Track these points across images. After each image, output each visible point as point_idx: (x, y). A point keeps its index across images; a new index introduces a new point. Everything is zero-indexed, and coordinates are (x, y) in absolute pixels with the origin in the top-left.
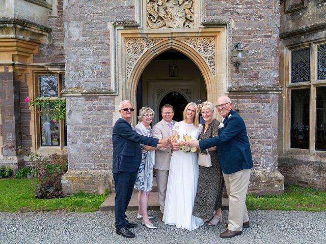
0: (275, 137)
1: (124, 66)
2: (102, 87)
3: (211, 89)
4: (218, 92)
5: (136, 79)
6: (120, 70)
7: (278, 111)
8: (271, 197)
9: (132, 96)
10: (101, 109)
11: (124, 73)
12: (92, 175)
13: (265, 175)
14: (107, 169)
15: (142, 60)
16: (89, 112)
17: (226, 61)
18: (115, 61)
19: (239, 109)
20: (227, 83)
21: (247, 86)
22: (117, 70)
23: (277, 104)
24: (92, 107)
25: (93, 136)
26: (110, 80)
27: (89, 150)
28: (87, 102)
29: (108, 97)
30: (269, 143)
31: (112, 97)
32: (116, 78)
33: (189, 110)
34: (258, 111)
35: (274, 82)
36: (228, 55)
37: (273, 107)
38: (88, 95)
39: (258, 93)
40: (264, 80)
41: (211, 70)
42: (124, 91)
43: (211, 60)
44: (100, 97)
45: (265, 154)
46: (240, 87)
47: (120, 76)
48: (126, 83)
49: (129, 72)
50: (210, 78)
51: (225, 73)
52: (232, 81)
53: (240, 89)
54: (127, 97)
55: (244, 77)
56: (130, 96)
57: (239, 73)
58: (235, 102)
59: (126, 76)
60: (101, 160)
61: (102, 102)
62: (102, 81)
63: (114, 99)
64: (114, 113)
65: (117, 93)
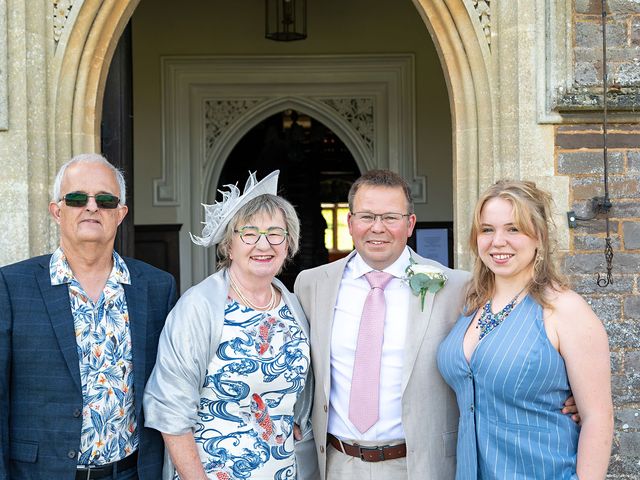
3: (470, 101)
4: (506, 114)
5: (96, 52)
6: (19, 2)
9: (77, 134)
11: (38, 16)
19: (613, 199)
20: (553, 72)
42: (38, 110)
46: (616, 90)
47: (18, 31)
48: (47, 69)
49: (62, 13)
50: (468, 45)
51: (542, 18)
52: (575, 60)
53: (616, 100)
54: (53, 139)
55: (635, 42)
56: (67, 134)
57: (609, 19)
58: (590, 162)
59: (46, 35)
65: (3, 117)
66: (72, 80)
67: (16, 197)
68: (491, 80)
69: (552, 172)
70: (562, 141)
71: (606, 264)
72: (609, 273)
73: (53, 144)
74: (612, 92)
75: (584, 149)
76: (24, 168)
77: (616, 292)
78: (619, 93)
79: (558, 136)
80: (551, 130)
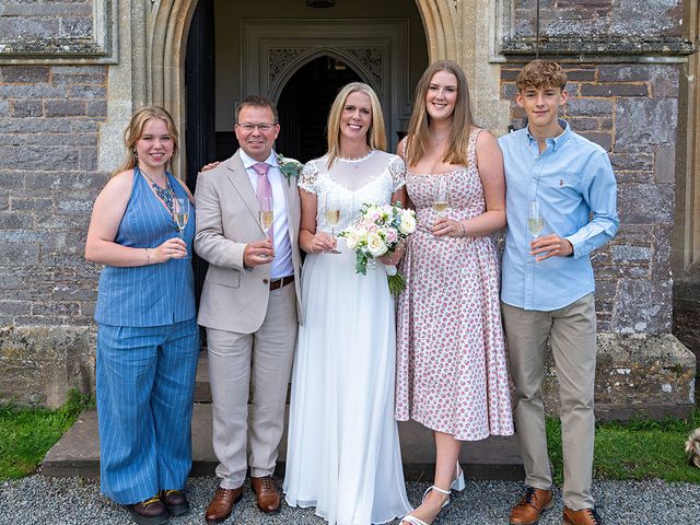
0: (663, 216)
2: (62, 33)
3: (442, 47)
4: (466, 56)
7: (675, 124)
8: (648, 428)
9: (167, 68)
10: (56, 112)
12: (24, 341)
13: (626, 348)
14: (78, 323)
16: (17, 123)
20: (501, 26)
21: (568, 36)
23: (675, 101)
24: (26, 103)
25: (30, 206)
26: (89, 10)
27: (14, 254)
28: (10, 87)
29: (83, 71)
30: (642, 238)
31: (98, 71)
32: (109, 4)
34: (608, 125)
35: (663, 22)
37: (658, 110)
38: (14, 61)
39: (605, 60)
40: (628, 16)
42: (140, 50)
44: (54, 71)
45: (629, 275)
46: (546, 40)
48: (146, 21)
50: (441, 7)
52: (517, 18)
53: (545, 47)
54: (150, 70)
55: (560, 5)
56: (160, 67)
60: (56, 289)
61: (62, 86)
62: (62, 15)
63: (104, 78)
64: (103, 125)
65: (115, 55)
66: (163, 30)
67: (123, 111)
68: (456, 32)
69: (498, 97)
70: (505, 76)
73: (150, 74)
74: (543, 41)
76: (130, 91)
78: (547, 41)
79: (502, 72)
80: (498, 67)
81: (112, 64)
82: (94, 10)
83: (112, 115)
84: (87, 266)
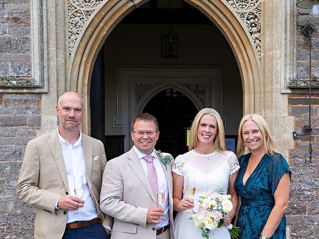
1: (61, 29)
2: (11, 73)
3: (252, 84)
4: (267, 89)
5: (88, 59)
6: (53, 36)
10: (8, 122)
11: (61, 42)
15: (101, 16)
17: (286, 23)
18: (42, 17)
19: (312, 126)
20: (288, 71)
22: (45, 35)
26: (28, 58)
29: (25, 97)
31: (35, 98)
32: (42, 55)
33: (204, 125)
36: (288, 9)
41: (252, 41)
43: (252, 21)
44: (5, 97)
46: (315, 80)
47: (53, 49)
48: (66, 66)
49: (73, 41)
50: (251, 59)
51: (283, 48)
52: (297, 66)
53: (315, 84)
57: (312, 49)
58: (303, 110)
59: (65, 51)
60: (8, 237)
61: (10, 107)
62: (11, 61)
63: (39, 102)
64: (38, 132)
65: (46, 87)
66: (77, 71)
67: (52, 123)
68: (261, 74)
69: (286, 115)
70: (291, 102)
71: (309, 155)
72: (310, 159)
74: (313, 80)
75: (301, 105)
77: (313, 167)
78: (316, 81)
79: (289, 99)
80: (286, 96)
81: (44, 93)
82: (32, 58)
83: (44, 125)
84: (28, 222)
